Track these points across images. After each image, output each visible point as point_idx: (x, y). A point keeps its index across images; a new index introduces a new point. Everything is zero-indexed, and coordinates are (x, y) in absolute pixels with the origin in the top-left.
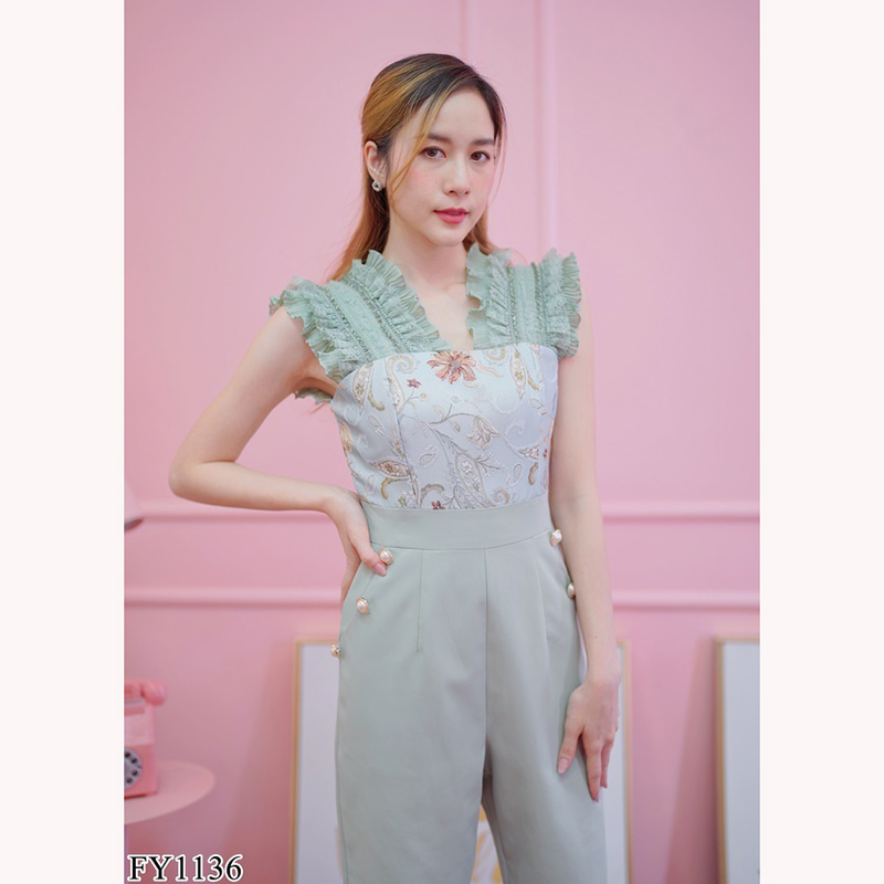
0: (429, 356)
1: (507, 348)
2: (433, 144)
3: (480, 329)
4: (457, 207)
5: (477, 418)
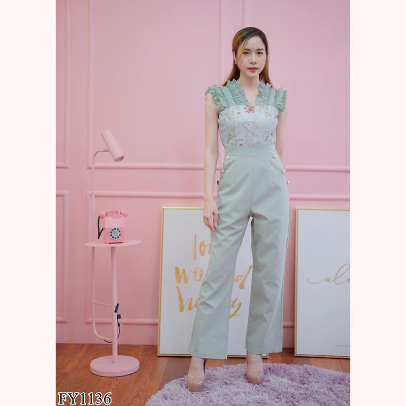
0: (244, 106)
1: (265, 106)
2: (246, 51)
3: (259, 99)
4: (253, 67)
5: (254, 122)
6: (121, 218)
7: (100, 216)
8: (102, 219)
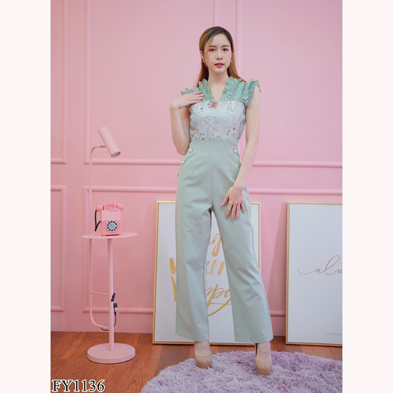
2: (213, 48)
6: (117, 211)
7: (97, 209)
8: (99, 212)
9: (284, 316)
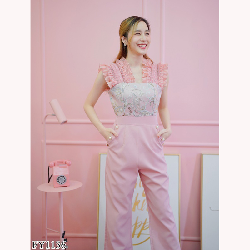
6: (66, 167)
7: (50, 165)
8: (52, 168)
9: (199, 241)
